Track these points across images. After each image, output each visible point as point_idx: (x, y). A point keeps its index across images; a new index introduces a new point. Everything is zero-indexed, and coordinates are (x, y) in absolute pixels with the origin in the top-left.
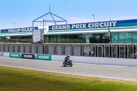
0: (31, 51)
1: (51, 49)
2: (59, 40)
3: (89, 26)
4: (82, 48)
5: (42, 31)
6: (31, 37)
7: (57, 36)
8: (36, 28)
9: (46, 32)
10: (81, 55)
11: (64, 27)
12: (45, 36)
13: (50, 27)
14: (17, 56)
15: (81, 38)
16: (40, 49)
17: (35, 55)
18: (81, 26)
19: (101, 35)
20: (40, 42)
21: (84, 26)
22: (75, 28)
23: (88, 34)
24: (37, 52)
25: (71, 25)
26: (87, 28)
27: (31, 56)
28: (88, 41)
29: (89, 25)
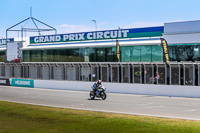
0: (3, 74)
1: (33, 71)
2: (45, 57)
3: (88, 37)
4: (79, 69)
5: (20, 44)
7: (41, 52)
8: (12, 40)
9: (26, 46)
10: (77, 79)
11: (52, 39)
12: (24, 52)
13: (32, 39)
15: (77, 55)
16: (18, 71)
17: (11, 80)
18: (76, 36)
19: (107, 49)
20: (17, 61)
21: (82, 37)
22: (68, 40)
23: (87, 48)
24: (13, 75)
25: (62, 36)
26: (86, 39)
27: (4, 82)
28: (87, 58)
29: (88, 35)
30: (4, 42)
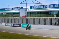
0: (19, 22)
2: (36, 15)
4: (51, 20)
5: (26, 9)
6: (19, 13)
7: (35, 13)
8: (22, 8)
10: (50, 25)
11: (39, 7)
13: (31, 7)
14: (10, 25)
15: (51, 14)
17: (21, 25)
18: (50, 6)
20: (24, 17)
22: (46, 8)
23: (55, 11)
25: (44, 6)
26: (54, 7)
27: (19, 25)
29: (55, 5)
30: (19, 9)
